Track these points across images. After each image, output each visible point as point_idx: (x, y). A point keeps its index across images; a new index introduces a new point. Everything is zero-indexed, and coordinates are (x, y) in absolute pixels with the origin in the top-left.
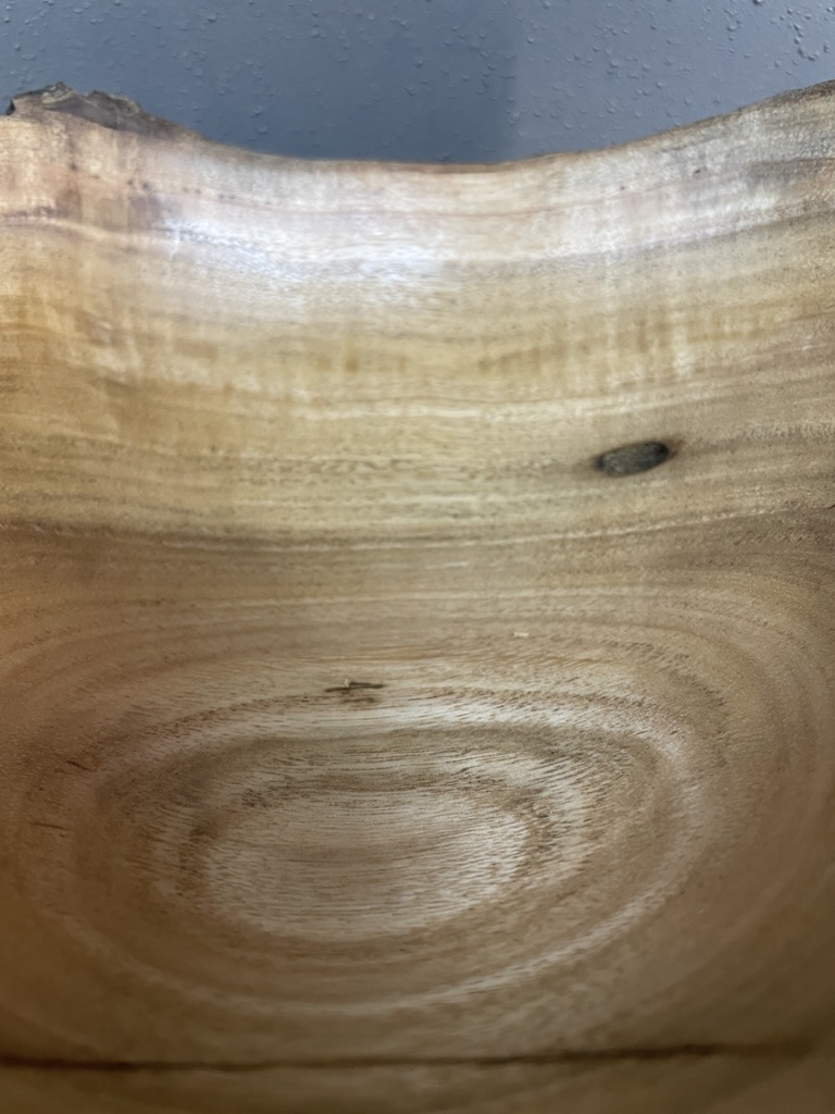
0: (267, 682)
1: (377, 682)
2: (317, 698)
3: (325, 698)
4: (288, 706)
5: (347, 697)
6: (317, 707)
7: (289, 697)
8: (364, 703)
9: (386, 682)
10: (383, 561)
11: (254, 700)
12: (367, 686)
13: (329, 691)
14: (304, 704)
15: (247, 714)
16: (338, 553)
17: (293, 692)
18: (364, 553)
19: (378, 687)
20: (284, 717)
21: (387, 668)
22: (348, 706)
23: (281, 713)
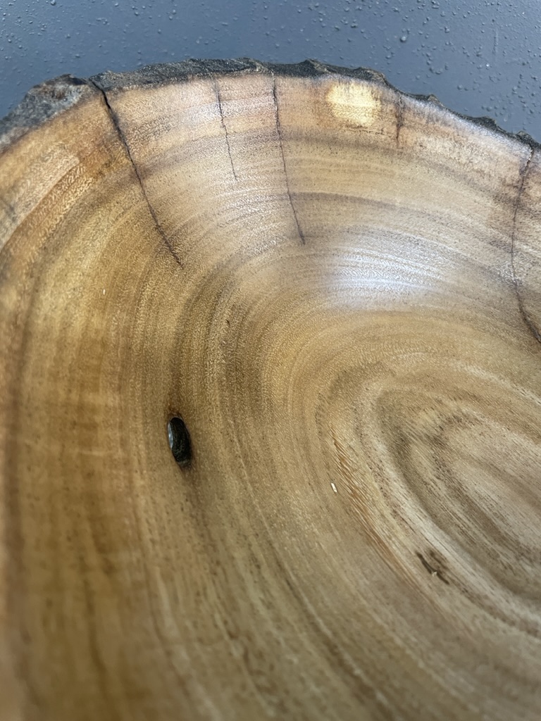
0: (477, 622)
1: (418, 559)
2: (458, 585)
3: (453, 581)
4: (479, 597)
5: (441, 569)
6: (464, 581)
7: (473, 602)
8: (437, 557)
9: (413, 553)
10: (327, 607)
11: (495, 618)
12: (425, 563)
13: (447, 582)
14: (468, 589)
15: (507, 613)
16: (344, 645)
17: (467, 602)
18: (328, 624)
19: (420, 556)
20: (487, 593)
21: (404, 558)
22: (447, 565)
23: (486, 597)
